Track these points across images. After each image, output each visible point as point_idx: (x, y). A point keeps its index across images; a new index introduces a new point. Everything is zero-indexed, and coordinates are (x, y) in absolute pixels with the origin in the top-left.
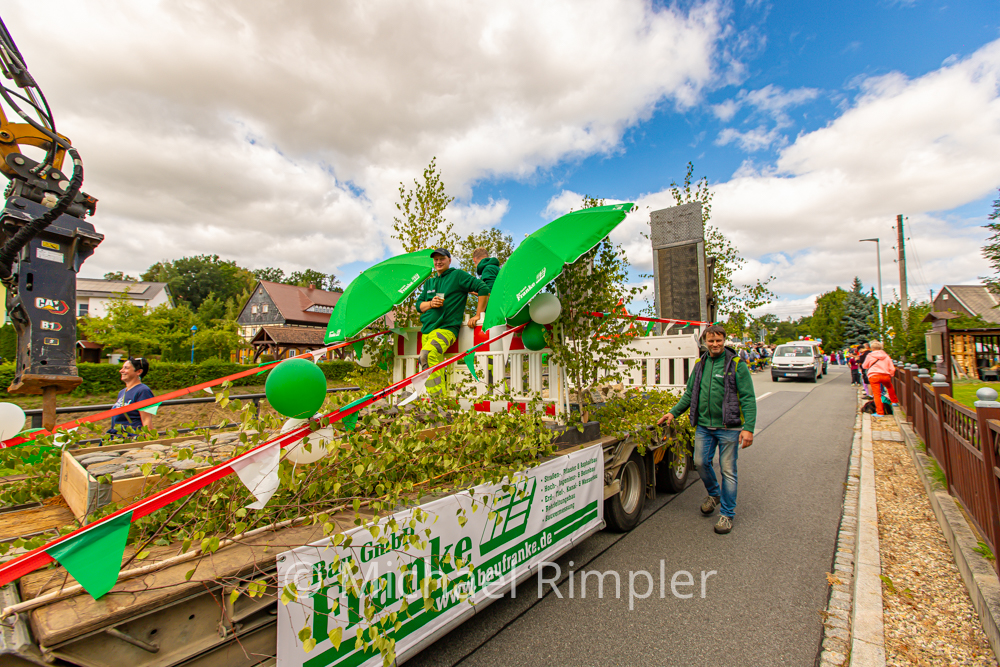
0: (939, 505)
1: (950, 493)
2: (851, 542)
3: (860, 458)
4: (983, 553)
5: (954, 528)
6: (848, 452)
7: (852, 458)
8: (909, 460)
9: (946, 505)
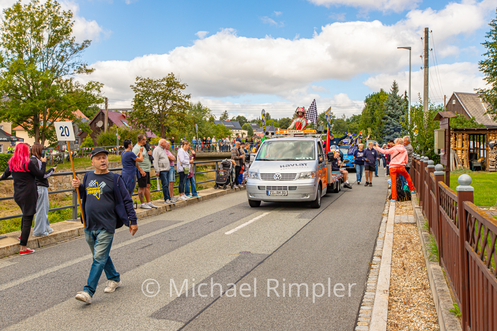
0: (432, 275)
1: (440, 264)
2: (369, 315)
3: (384, 239)
4: (455, 313)
5: (439, 294)
6: (376, 235)
7: (378, 240)
8: (418, 238)
9: (437, 276)
